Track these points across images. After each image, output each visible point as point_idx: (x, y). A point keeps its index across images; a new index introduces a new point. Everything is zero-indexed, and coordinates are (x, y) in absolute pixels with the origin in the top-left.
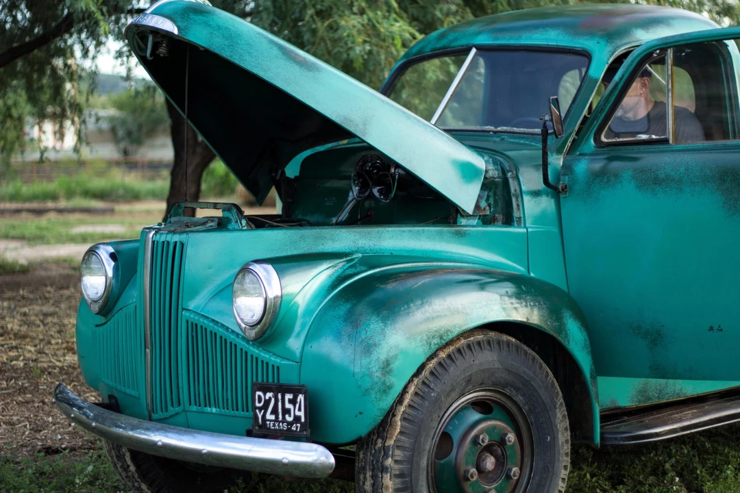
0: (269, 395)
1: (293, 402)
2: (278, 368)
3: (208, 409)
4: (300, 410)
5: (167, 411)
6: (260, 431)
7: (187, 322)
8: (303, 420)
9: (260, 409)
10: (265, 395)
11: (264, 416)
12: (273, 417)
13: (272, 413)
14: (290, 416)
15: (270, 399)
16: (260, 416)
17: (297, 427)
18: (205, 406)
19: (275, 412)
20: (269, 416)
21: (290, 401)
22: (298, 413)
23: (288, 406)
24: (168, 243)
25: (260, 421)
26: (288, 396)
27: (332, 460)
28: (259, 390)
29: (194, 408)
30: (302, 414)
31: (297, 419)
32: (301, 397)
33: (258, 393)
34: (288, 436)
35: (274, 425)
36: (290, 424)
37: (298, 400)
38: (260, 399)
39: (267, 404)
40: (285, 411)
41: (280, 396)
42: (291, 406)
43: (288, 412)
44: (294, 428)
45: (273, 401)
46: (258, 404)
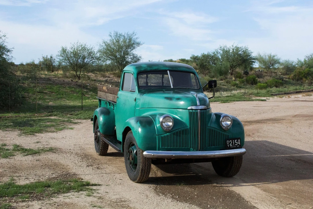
0: (230, 141)
1: (237, 141)
2: (228, 135)
4: (239, 142)
5: (203, 149)
6: (230, 148)
7: (208, 129)
9: (228, 144)
11: (229, 146)
12: (232, 145)
14: (236, 144)
15: (231, 142)
16: (228, 146)
18: (211, 146)
19: (232, 144)
21: (236, 141)
22: (238, 143)
23: (236, 142)
26: (236, 140)
27: (245, 150)
29: (208, 147)
30: (239, 143)
31: (238, 144)
32: (239, 140)
33: (227, 141)
34: (236, 148)
35: (233, 147)
36: (237, 146)
38: (228, 142)
39: (230, 143)
40: (235, 143)
41: (233, 141)
42: (237, 142)
43: (236, 143)
44: (238, 146)
45: (232, 142)
46: (227, 143)
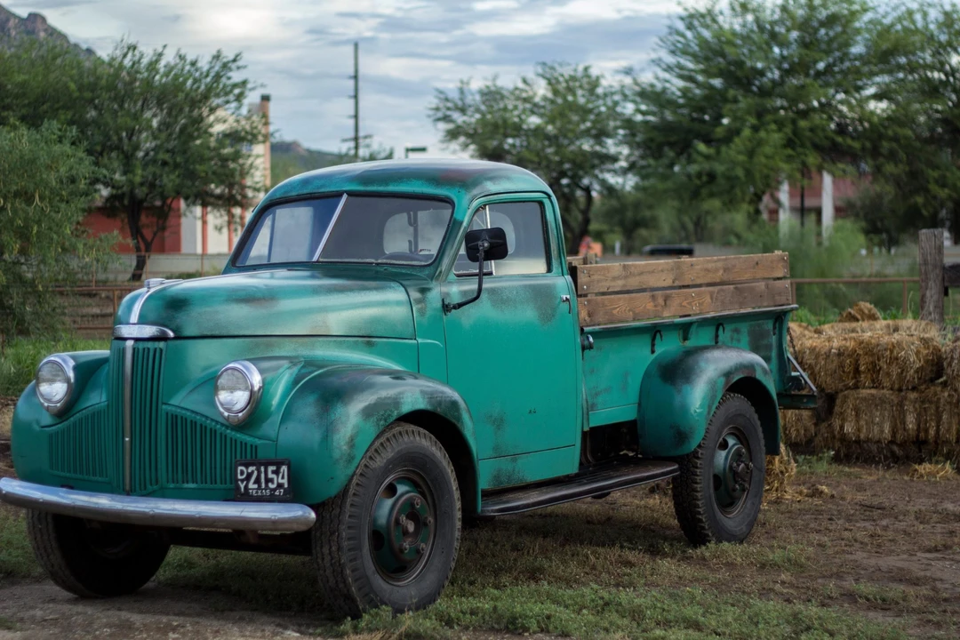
0: (251, 469)
1: (276, 472)
2: (256, 447)
3: (186, 485)
4: (283, 478)
5: (145, 488)
6: (246, 498)
7: (167, 414)
8: (286, 486)
9: (242, 481)
10: (247, 468)
11: (246, 487)
12: (256, 486)
13: (255, 483)
14: (273, 483)
15: (253, 472)
16: (242, 486)
17: (280, 492)
18: (183, 482)
19: (258, 481)
20: (251, 485)
21: (273, 472)
22: (280, 481)
23: (271, 475)
24: (149, 349)
25: (242, 490)
26: (271, 468)
27: (313, 515)
28: (242, 465)
29: (172, 486)
30: (285, 482)
31: (280, 486)
32: (284, 469)
33: (240, 468)
34: (271, 499)
35: (257, 492)
36: (275, 490)
37: (282, 471)
38: (242, 473)
39: (249, 476)
40: (268, 480)
41: (262, 469)
42: (274, 476)
43: (272, 481)
44: (277, 493)
45: (256, 473)
46: (240, 477)
